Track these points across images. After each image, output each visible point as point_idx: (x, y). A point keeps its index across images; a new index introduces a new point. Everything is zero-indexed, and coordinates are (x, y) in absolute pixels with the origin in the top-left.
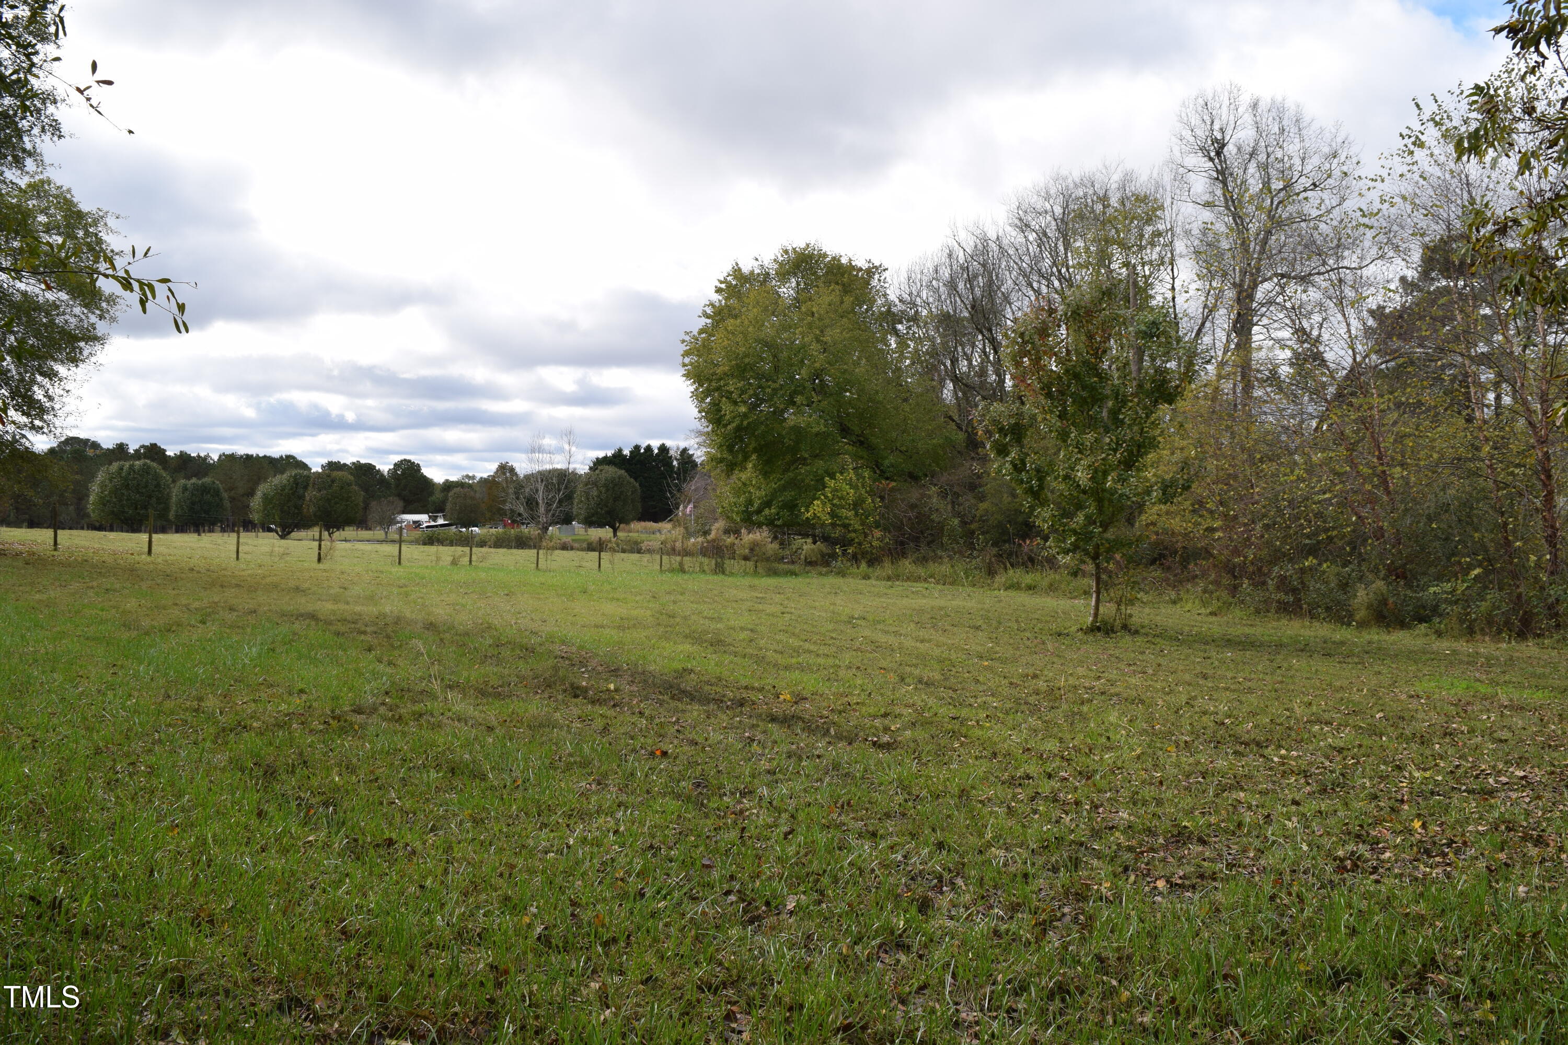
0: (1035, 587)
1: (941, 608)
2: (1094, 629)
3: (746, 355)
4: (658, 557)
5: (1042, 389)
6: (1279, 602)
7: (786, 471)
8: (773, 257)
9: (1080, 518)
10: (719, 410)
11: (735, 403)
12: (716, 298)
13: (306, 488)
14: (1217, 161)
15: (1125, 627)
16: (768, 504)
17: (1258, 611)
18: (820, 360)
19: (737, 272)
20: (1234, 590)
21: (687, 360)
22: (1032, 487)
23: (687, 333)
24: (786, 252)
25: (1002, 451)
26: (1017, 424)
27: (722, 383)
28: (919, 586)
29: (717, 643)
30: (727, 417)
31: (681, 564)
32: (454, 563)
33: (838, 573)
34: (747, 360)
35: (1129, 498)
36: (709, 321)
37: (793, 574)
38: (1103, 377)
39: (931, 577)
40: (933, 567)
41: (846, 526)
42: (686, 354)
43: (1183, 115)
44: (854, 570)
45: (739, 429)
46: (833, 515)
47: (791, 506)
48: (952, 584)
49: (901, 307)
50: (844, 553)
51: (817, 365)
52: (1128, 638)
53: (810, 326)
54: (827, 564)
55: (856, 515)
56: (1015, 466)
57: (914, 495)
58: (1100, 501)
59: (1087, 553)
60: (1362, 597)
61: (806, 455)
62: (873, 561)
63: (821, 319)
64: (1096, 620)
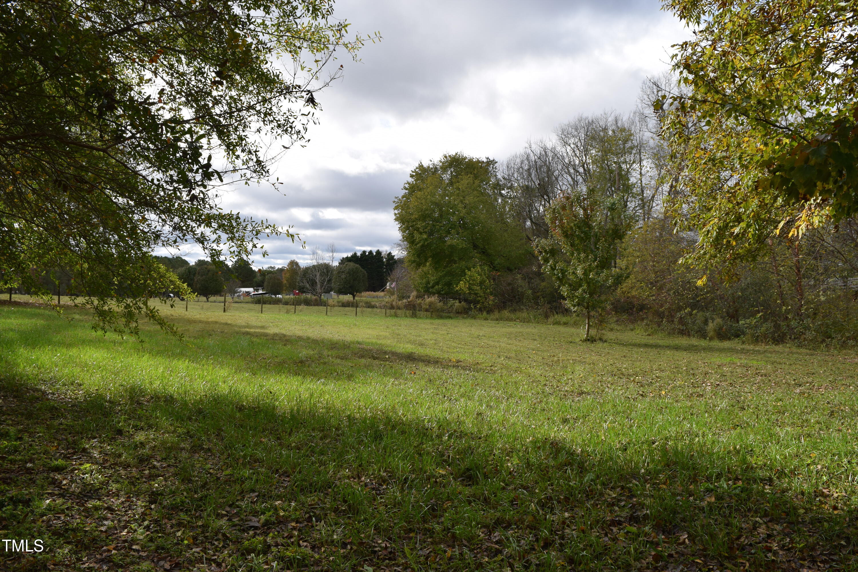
0: (567, 323)
1: (520, 332)
2: (587, 340)
3: (427, 210)
4: (384, 310)
5: (563, 233)
7: (446, 266)
8: (439, 160)
9: (580, 290)
10: (413, 237)
11: (421, 233)
12: (411, 180)
13: (194, 275)
15: (601, 339)
16: (437, 283)
17: (669, 334)
18: (463, 212)
19: (421, 167)
20: (659, 324)
21: (396, 212)
22: (559, 277)
23: (396, 198)
24: (446, 157)
25: (546, 260)
26: (552, 249)
27: (414, 223)
28: (511, 323)
30: (417, 240)
31: (395, 313)
33: (472, 317)
34: (427, 212)
35: (600, 282)
36: (407, 191)
37: (450, 318)
38: (590, 228)
39: (517, 319)
40: (519, 314)
41: (476, 294)
42: (396, 208)
43: (644, 88)
44: (480, 316)
45: (423, 246)
46: (469, 288)
47: (449, 284)
48: (528, 322)
49: (504, 181)
50: (475, 307)
51: (461, 215)
52: (601, 344)
53: (458, 195)
54: (467, 313)
55: (481, 289)
56: (552, 267)
57: (509, 279)
58: (588, 284)
59: (584, 307)
60: (711, 326)
61: (456, 259)
62: (490, 311)
63: (463, 191)
64: (587, 336)
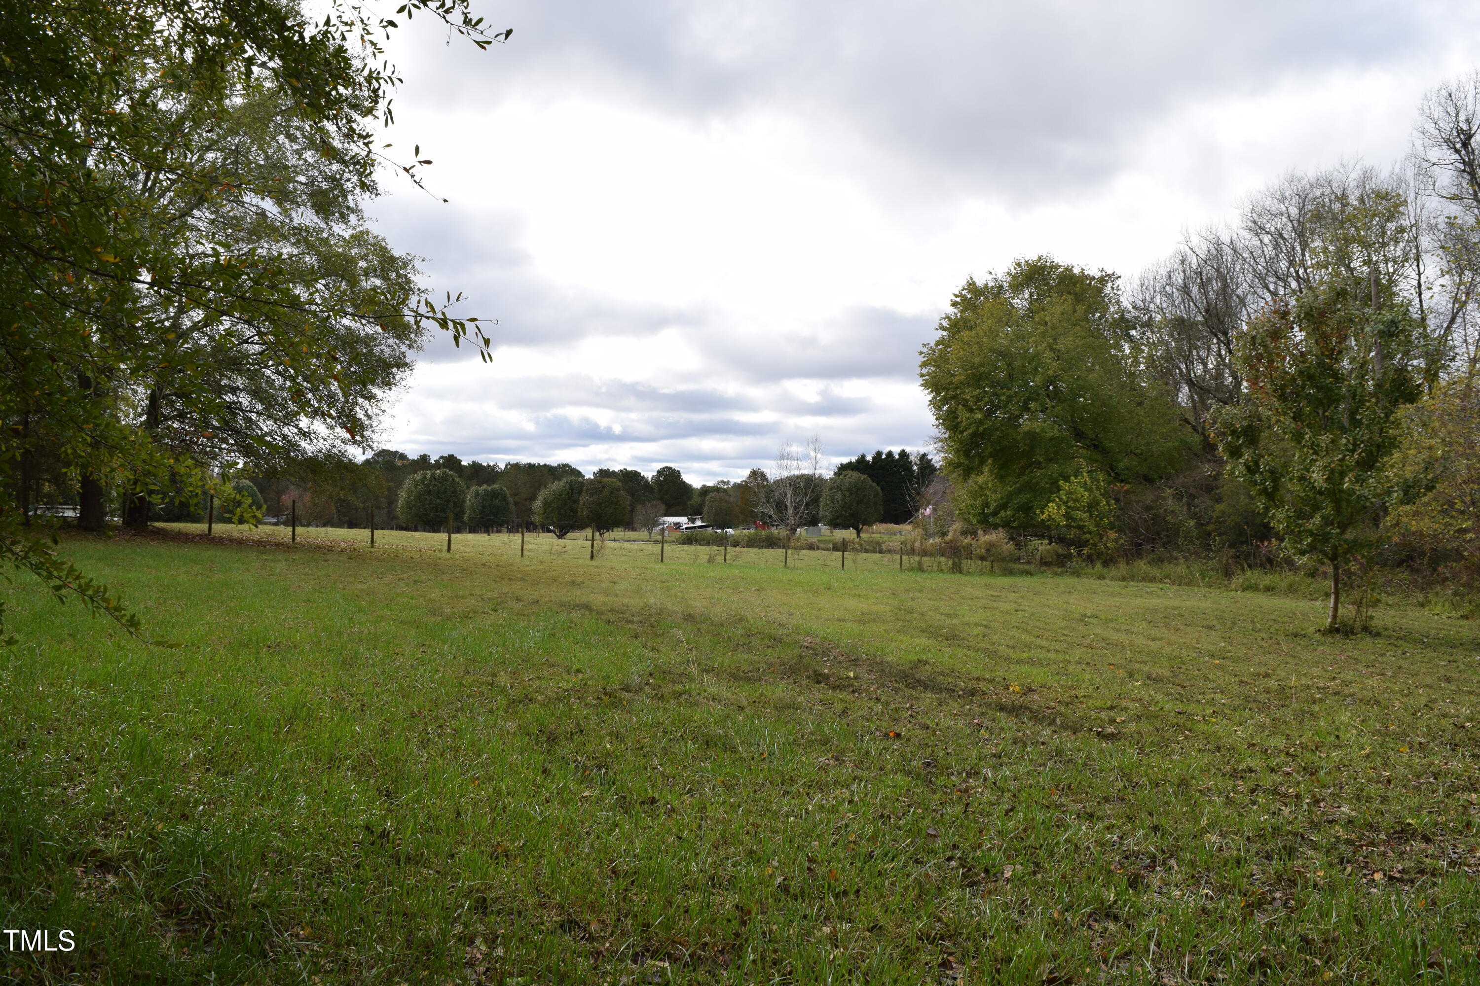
0: (1273, 589)
1: (1175, 608)
2: (1333, 630)
3: (982, 365)
4: (898, 556)
5: (1275, 391)
7: (1022, 474)
8: (1006, 271)
9: (1317, 519)
10: (956, 418)
11: (971, 410)
12: (951, 311)
13: (580, 493)
14: (1463, 152)
15: (1366, 629)
16: (1004, 507)
18: (1054, 368)
19: (971, 286)
21: (925, 371)
22: (1266, 489)
23: (924, 345)
24: (1019, 265)
25: (1235, 453)
26: (1250, 426)
27: (958, 391)
28: (1154, 587)
29: (952, 638)
30: (964, 424)
31: (920, 563)
32: (711, 560)
33: (1073, 573)
34: (982, 369)
35: (1367, 499)
36: (945, 333)
37: (1029, 573)
38: (1338, 377)
39: (1166, 577)
40: (1168, 568)
41: (1080, 528)
42: (924, 365)
43: (1426, 108)
44: (1089, 570)
45: (975, 435)
46: (1067, 516)
47: (1027, 509)
48: (1188, 584)
49: (1134, 313)
50: (1079, 554)
51: (1050, 372)
52: (1369, 640)
53: (1043, 335)
54: (1062, 564)
55: (1091, 517)
56: (1248, 468)
57: (1149, 497)
58: (1337, 503)
59: (1325, 554)
61: (1041, 459)
62: (1108, 561)
63: (1054, 328)
64: (1334, 621)
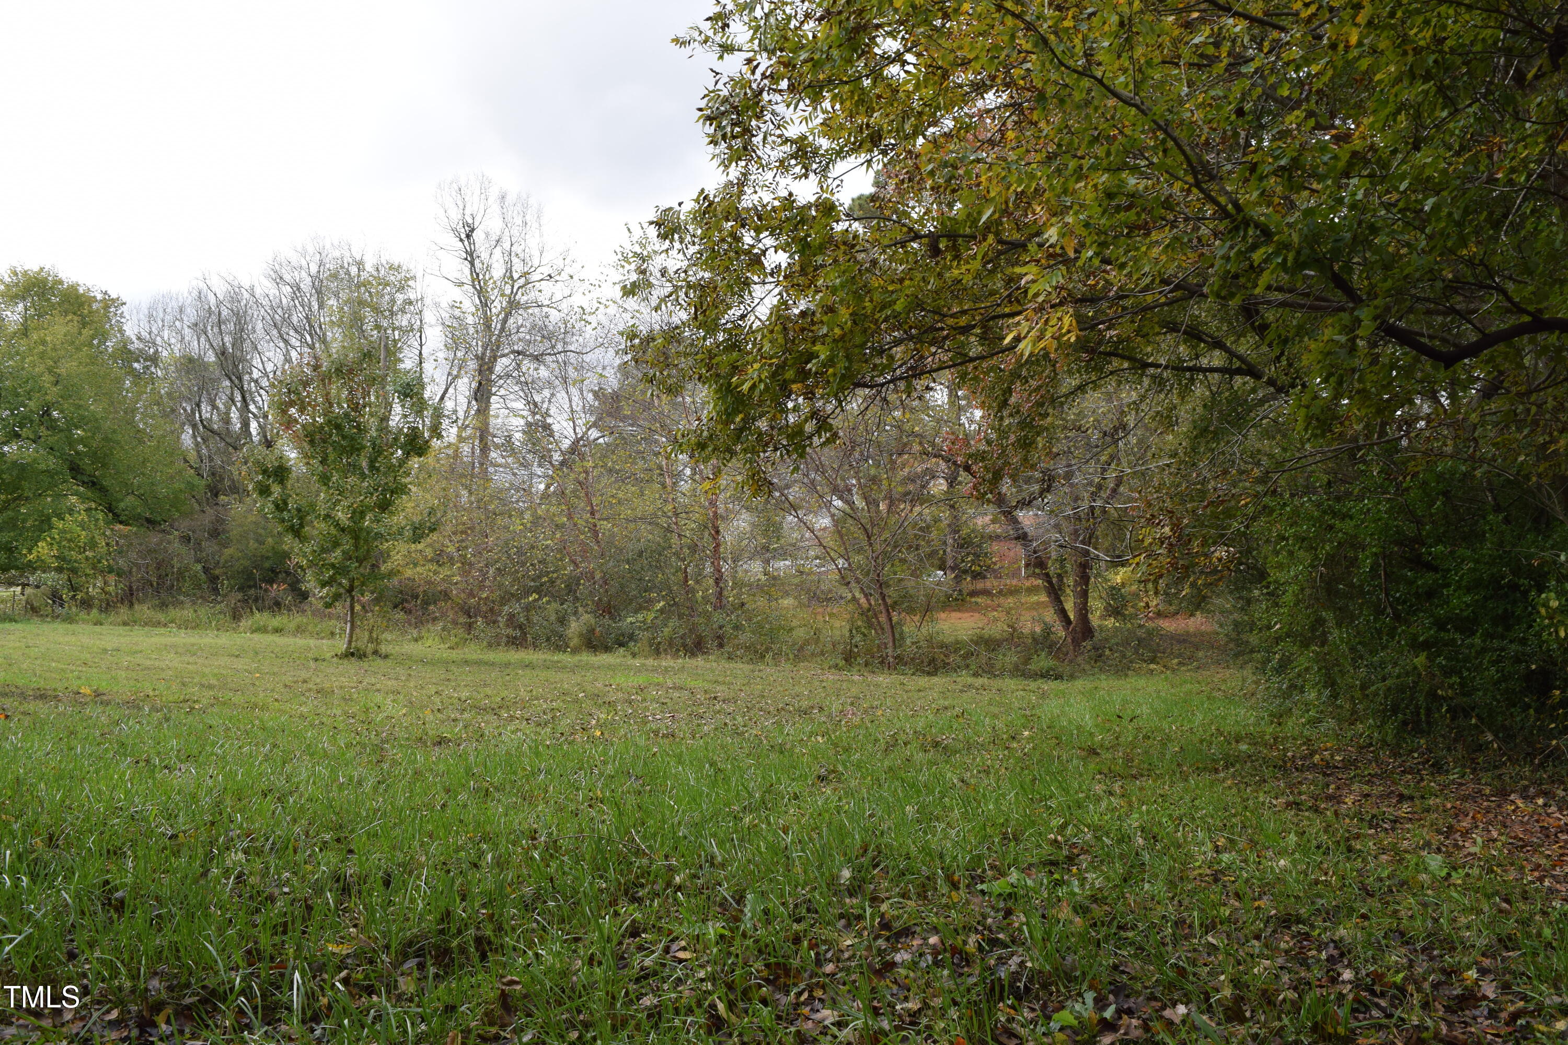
0: (282, 629)
1: (193, 645)
2: (350, 654)
5: (306, 436)
6: (508, 636)
9: (338, 552)
14: (466, 243)
15: (375, 652)
17: (490, 645)
18: (53, 393)
20: (469, 627)
22: (293, 526)
24: (16, 274)
25: (264, 491)
26: (280, 467)
28: (162, 630)
33: (65, 620)
37: (13, 619)
38: (362, 429)
39: (172, 622)
40: (174, 613)
41: (75, 570)
44: (86, 617)
46: (60, 557)
47: (10, 548)
48: (192, 628)
49: (138, 344)
50: (73, 598)
51: (48, 398)
52: (379, 661)
53: (42, 355)
55: (88, 558)
56: (277, 506)
57: (154, 538)
58: (356, 538)
59: (343, 587)
60: (575, 627)
61: (31, 494)
62: (107, 606)
63: (54, 349)
64: (349, 646)
